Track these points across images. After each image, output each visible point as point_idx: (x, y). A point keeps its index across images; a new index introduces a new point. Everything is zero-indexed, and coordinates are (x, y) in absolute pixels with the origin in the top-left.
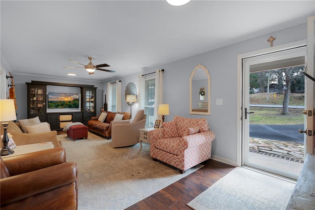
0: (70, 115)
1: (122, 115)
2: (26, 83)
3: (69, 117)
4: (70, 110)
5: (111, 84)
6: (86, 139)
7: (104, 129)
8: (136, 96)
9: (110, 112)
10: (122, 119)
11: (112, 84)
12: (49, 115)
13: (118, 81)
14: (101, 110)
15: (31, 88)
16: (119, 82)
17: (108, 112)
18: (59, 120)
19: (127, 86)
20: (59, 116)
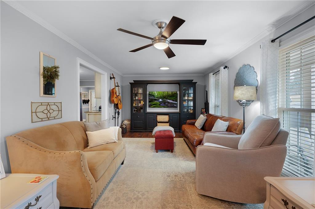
0: (167, 116)
1: (227, 124)
2: (130, 83)
3: (166, 118)
4: (169, 110)
5: (213, 74)
6: (172, 152)
7: (195, 143)
8: (257, 87)
9: (211, 115)
10: (227, 130)
11: (215, 74)
12: (148, 114)
13: (222, 68)
14: (202, 111)
15: (134, 87)
16: (224, 68)
17: (210, 114)
18: (157, 121)
19: (237, 73)
20: (157, 116)
